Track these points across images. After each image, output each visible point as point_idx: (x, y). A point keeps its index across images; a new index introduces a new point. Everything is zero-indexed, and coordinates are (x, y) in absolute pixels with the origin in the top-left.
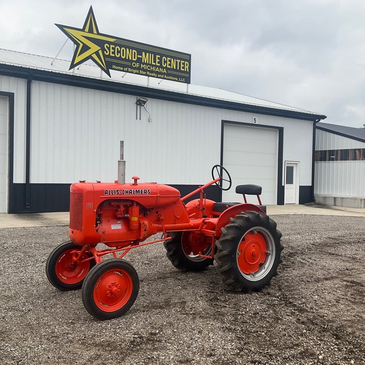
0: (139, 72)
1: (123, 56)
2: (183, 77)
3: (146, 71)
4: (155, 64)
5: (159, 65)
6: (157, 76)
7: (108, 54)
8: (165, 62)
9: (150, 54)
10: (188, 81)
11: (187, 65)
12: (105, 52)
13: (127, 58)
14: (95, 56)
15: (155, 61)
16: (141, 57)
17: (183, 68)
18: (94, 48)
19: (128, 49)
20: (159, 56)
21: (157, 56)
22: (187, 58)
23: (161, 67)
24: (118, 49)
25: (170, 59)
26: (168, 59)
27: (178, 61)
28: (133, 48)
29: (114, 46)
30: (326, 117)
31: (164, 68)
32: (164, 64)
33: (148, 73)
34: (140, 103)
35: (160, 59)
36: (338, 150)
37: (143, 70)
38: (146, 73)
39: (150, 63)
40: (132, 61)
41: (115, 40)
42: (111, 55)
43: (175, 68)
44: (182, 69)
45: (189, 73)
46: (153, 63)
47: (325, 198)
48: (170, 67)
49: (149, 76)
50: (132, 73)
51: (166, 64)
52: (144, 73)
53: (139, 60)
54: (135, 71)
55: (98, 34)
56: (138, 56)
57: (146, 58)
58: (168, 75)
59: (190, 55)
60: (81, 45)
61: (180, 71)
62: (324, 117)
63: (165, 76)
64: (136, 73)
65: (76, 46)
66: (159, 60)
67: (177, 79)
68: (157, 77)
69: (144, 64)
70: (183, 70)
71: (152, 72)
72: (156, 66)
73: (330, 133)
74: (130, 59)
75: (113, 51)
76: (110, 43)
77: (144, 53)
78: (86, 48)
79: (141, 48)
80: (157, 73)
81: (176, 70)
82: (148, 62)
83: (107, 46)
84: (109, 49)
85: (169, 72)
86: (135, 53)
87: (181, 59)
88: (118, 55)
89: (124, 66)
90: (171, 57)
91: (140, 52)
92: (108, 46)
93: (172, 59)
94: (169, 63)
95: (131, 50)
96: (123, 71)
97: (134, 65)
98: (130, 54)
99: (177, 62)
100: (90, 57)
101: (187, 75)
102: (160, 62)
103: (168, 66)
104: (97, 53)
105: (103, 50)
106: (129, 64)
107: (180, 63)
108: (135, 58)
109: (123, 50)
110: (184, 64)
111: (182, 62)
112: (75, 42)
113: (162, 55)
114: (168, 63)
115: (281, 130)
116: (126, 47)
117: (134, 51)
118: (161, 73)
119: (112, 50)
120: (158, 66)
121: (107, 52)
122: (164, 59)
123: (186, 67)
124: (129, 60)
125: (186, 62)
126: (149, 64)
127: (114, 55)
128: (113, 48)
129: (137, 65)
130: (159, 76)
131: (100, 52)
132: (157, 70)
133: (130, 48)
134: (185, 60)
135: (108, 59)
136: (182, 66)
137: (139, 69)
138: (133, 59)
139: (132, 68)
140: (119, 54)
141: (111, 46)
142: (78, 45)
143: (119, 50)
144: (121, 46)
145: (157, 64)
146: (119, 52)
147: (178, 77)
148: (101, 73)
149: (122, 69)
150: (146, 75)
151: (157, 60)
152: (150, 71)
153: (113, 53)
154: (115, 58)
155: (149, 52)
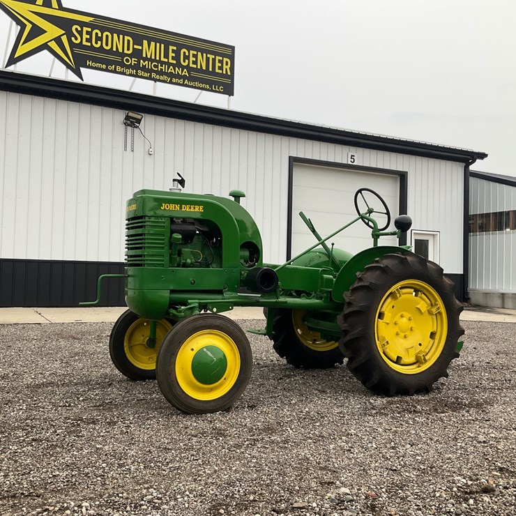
0: (137, 72)
1: (107, 45)
2: (219, 84)
3: (151, 71)
4: (166, 60)
5: (175, 62)
6: (171, 80)
7: (78, 41)
8: (186, 57)
9: (158, 44)
10: (229, 90)
11: (227, 64)
12: (73, 39)
13: (114, 49)
14: (53, 45)
15: (166, 56)
16: (140, 48)
17: (221, 68)
18: (53, 31)
19: (115, 35)
20: (175, 48)
21: (171, 48)
22: (228, 52)
23: (178, 65)
24: (97, 34)
25: (195, 53)
26: (192, 52)
27: (211, 57)
28: (125, 34)
29: (90, 30)
30: (486, 156)
31: (183, 68)
32: (184, 61)
33: (153, 75)
34: (132, 123)
35: (177, 53)
36: (509, 212)
37: (144, 69)
38: (150, 76)
39: (158, 58)
40: (123, 55)
41: (92, 19)
42: (84, 43)
43: (204, 68)
44: (217, 71)
45: (232, 77)
46: (163, 59)
47: (487, 295)
48: (195, 66)
49: (156, 80)
50: (123, 73)
51: (187, 61)
52: (147, 75)
53: (137, 54)
54: (128, 71)
55: (61, 8)
56: (135, 47)
57: (149, 50)
58: (191, 79)
59: (233, 48)
60: (29, 26)
61: (213, 73)
62: (482, 156)
63: (186, 82)
64: (131, 75)
65: (19, 27)
66: (174, 55)
67: (208, 87)
68: (171, 82)
69: (145, 59)
70: (221, 72)
71: (161, 73)
72: (169, 64)
73: (502, 185)
74: (121, 51)
75: (88, 37)
76: (82, 24)
77: (145, 42)
78: (37, 31)
79: (140, 33)
80: (171, 75)
81: (207, 72)
82: (153, 57)
83: (76, 29)
84: (80, 33)
85: (194, 74)
86: (128, 41)
87: (216, 54)
88: (96, 43)
89: (108, 63)
90: (197, 50)
91: (138, 40)
92: (79, 29)
93: (199, 53)
94: (194, 59)
95: (121, 36)
96: (107, 70)
97: (127, 61)
98: (119, 43)
99: (208, 59)
100: (45, 46)
101: (228, 81)
102: (177, 58)
103: (191, 65)
104: (58, 40)
105: (70, 35)
106: (118, 59)
107: (214, 60)
108: (128, 49)
109: (107, 36)
110: (221, 62)
111: (218, 58)
112: (18, 22)
113: (180, 47)
114: (192, 59)
115: (402, 177)
116: (112, 31)
117: (126, 38)
118: (178, 76)
119: (85, 36)
120: (172, 64)
121: (76, 39)
122: (184, 53)
123: (225, 66)
124: (117, 53)
125: (225, 59)
126: (155, 60)
127: (89, 44)
128: (88, 33)
129: (133, 61)
130: (174, 80)
131: (64, 39)
132: (171, 70)
133: (119, 33)
134: (224, 55)
135: (77, 51)
136: (218, 64)
137: (137, 67)
138: (126, 51)
139: (123, 65)
140: (99, 42)
141: (85, 29)
142: (23, 27)
143: (100, 35)
144: (103, 30)
145: (171, 61)
146: (99, 39)
147: (210, 83)
148: (67, 73)
149: (104, 66)
150: (150, 78)
151: (171, 54)
152: (157, 73)
153: (87, 40)
154: (92, 48)
155: (156, 41)
